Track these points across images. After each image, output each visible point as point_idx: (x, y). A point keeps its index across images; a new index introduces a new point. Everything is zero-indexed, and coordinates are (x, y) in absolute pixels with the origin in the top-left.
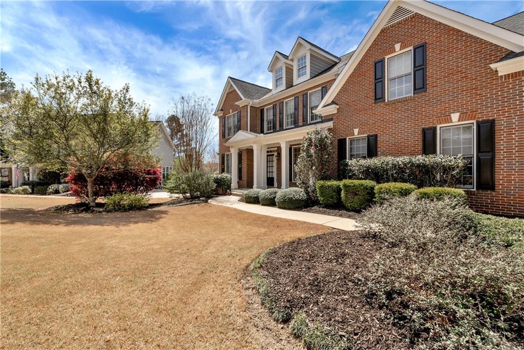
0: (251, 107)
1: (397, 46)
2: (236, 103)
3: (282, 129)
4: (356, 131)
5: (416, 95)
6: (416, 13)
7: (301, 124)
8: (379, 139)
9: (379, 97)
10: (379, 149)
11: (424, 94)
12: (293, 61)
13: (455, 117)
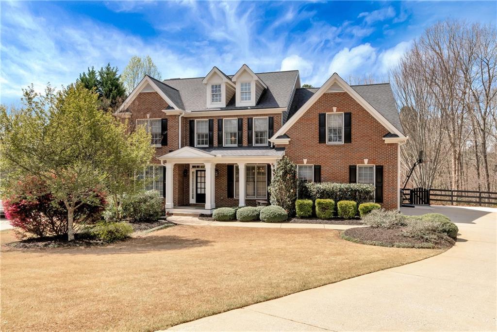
0: (182, 117)
1: (335, 109)
2: (163, 111)
3: (220, 146)
4: (305, 161)
5: (346, 144)
6: (346, 92)
7: (246, 145)
8: (322, 168)
9: (322, 139)
10: (322, 176)
11: (350, 144)
12: (235, 84)
13: (366, 161)
